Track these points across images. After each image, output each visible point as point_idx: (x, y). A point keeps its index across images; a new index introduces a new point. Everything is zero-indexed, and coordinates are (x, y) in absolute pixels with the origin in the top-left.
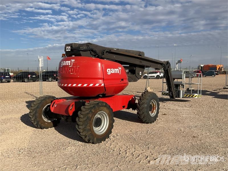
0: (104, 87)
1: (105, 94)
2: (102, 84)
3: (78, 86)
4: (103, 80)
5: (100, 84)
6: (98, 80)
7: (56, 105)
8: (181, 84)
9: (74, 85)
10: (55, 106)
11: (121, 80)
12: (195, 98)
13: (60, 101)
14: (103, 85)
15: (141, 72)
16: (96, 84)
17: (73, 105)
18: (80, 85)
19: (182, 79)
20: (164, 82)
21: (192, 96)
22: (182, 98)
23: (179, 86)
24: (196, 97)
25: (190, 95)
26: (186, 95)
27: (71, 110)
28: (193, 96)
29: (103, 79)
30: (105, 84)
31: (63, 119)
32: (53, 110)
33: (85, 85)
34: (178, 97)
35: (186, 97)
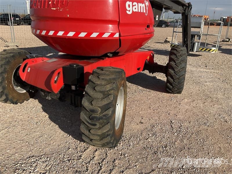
0: (120, 39)
1: (118, 53)
2: (115, 34)
3: (68, 35)
4: (117, 26)
5: (112, 35)
6: (108, 25)
7: (29, 69)
8: (196, 35)
9: (60, 33)
10: (29, 71)
11: (146, 28)
12: (212, 52)
13: (36, 61)
14: (117, 35)
15: (157, 16)
16: (103, 34)
17: (59, 73)
18: (71, 34)
19: (200, 28)
20: (174, 31)
21: (209, 51)
22: (196, 52)
23: (195, 37)
24: (214, 52)
25: (207, 49)
26: (201, 49)
27: (55, 82)
28: (211, 50)
29: (118, 23)
30: (122, 35)
31: (44, 95)
32: (24, 78)
33: (83, 35)
34: (191, 51)
35: (201, 51)
